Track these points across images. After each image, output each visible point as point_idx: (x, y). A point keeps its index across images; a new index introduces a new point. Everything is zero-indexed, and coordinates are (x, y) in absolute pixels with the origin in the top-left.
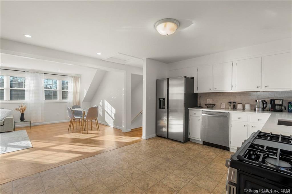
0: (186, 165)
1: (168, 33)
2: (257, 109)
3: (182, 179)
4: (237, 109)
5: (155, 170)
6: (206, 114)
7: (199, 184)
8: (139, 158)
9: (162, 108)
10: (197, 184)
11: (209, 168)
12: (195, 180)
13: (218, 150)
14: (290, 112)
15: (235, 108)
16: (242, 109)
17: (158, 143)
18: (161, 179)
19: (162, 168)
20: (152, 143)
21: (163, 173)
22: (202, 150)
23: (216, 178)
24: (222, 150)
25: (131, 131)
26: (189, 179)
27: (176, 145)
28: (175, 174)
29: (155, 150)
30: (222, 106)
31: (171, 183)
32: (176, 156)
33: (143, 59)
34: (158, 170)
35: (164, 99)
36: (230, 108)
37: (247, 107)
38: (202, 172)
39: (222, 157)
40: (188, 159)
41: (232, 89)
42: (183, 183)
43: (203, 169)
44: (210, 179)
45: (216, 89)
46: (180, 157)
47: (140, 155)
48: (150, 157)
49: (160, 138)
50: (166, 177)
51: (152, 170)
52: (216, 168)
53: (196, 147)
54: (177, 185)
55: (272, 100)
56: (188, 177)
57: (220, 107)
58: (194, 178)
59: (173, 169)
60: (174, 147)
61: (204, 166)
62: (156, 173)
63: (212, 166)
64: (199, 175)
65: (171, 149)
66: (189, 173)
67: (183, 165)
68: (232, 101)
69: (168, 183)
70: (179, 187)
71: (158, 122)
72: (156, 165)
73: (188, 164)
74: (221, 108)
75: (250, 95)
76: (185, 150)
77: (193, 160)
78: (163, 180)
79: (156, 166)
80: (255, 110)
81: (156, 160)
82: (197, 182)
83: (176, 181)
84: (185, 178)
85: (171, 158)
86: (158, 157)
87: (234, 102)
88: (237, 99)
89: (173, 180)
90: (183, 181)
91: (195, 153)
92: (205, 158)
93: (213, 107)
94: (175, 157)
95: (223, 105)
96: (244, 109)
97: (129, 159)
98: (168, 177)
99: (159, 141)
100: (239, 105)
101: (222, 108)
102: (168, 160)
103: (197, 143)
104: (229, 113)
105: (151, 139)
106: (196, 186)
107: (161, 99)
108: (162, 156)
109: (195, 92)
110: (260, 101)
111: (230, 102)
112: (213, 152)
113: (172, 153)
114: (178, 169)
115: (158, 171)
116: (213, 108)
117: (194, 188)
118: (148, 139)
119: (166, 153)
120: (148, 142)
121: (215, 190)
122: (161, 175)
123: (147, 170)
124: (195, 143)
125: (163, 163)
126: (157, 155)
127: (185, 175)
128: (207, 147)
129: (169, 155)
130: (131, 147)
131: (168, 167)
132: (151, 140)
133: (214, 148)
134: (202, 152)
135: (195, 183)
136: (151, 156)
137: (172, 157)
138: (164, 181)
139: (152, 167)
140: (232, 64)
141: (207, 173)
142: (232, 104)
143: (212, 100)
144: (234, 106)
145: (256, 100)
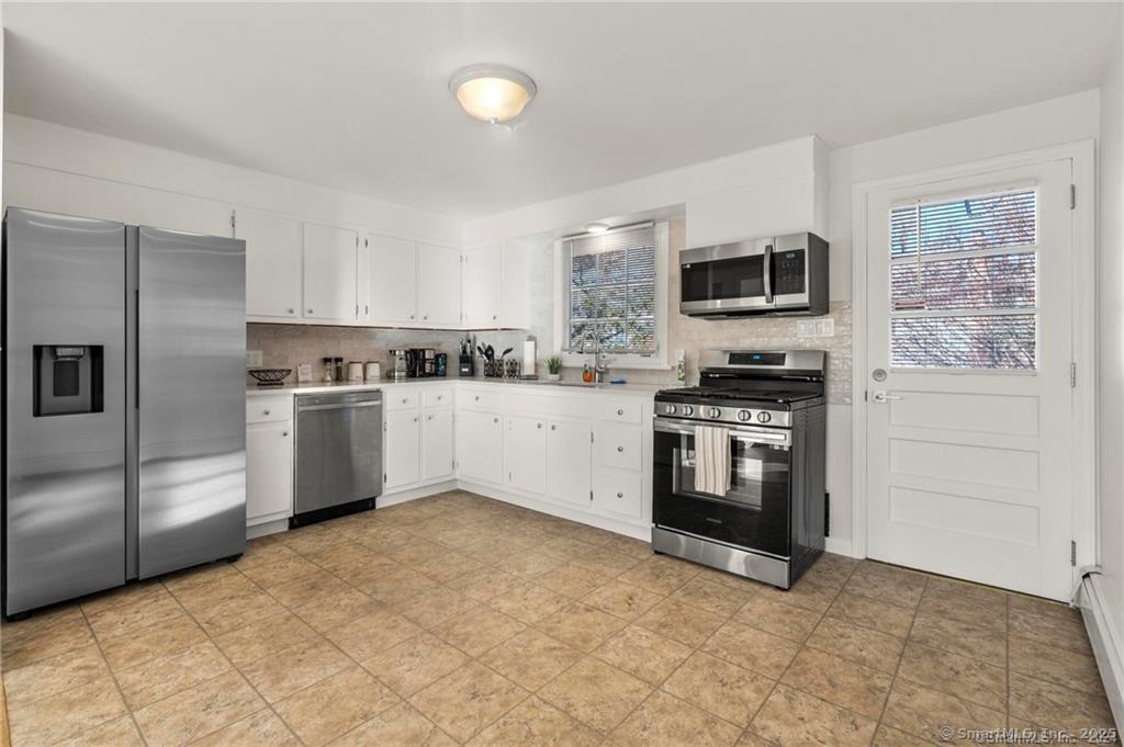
2: (397, 374)
3: (239, 725)
4: (348, 380)
6: (314, 404)
15: (341, 377)
26: (250, 701)
30: (303, 374)
36: (328, 378)
37: (374, 370)
40: (395, 569)
41: (357, 318)
42: (265, 727)
45: (311, 312)
46: (370, 580)
56: (242, 702)
60: (256, 582)
65: (271, 591)
68: (332, 354)
73: (429, 572)
74: (301, 378)
77: (407, 562)
80: (393, 377)
84: (237, 714)
85: (373, 599)
87: (339, 360)
88: (346, 350)
90: (254, 725)
93: (283, 381)
94: (363, 588)
95: (307, 370)
96: (365, 377)
100: (353, 366)
101: (303, 382)
102: (382, 605)
104: (379, 391)
108: (338, 617)
111: (326, 360)
113: (323, 592)
116: (282, 384)
119: (309, 605)
129: (338, 600)
137: (360, 594)
140: (359, 238)
142: (332, 366)
143: (264, 355)
144: (338, 370)
145: (392, 352)
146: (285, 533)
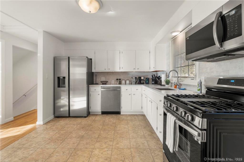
0: (100, 135)
1: (91, 11)
2: (133, 83)
3: (106, 149)
4: (122, 84)
5: (76, 153)
6: (104, 89)
7: (120, 146)
8: (47, 149)
9: (61, 87)
10: (118, 147)
11: (117, 131)
12: (115, 144)
13: (114, 115)
14: (147, 84)
15: (120, 83)
16: (125, 83)
17: (61, 124)
18: (88, 160)
19: (82, 147)
20: (54, 126)
21: (86, 152)
22: (103, 119)
23: (126, 136)
24: (116, 115)
25: (13, 119)
26: (111, 146)
27: (81, 121)
28: (97, 148)
29: (62, 132)
31: (99, 158)
32: (87, 130)
33: (37, 31)
34: (79, 151)
35: (64, 78)
36: (117, 83)
37: (128, 82)
38: (115, 136)
39: (119, 120)
40: (98, 130)
41: (120, 70)
42: (109, 152)
43: (114, 133)
44: (124, 139)
45: (109, 69)
46: (91, 130)
47: (46, 145)
48: (61, 142)
49: (60, 119)
50: (91, 155)
51: (72, 154)
52: (121, 129)
53: (98, 118)
54: (105, 157)
55: (140, 77)
56: (110, 145)
57: (111, 83)
58: (113, 143)
59: (92, 144)
60: (80, 123)
61: (113, 131)
62: (79, 156)
63: (118, 129)
64: (115, 139)
65: (79, 125)
66: (107, 142)
67: (98, 136)
68: (119, 78)
69: (97, 159)
70: (108, 157)
71: (57, 101)
72: (75, 147)
73: (102, 134)
75: (128, 74)
76: (91, 123)
77: (103, 129)
78: (91, 158)
79: (75, 149)
80: (132, 84)
81: (71, 142)
82: (117, 145)
83: (102, 153)
84: (107, 147)
85: (84, 135)
86: (71, 138)
87: (120, 79)
88: (121, 77)
89: (100, 154)
90: (108, 151)
91: (100, 123)
92: (110, 124)
94: (87, 132)
95: (113, 82)
96: (126, 84)
97: (34, 156)
98: (93, 153)
99: (61, 121)
100: (123, 81)
102: (82, 137)
103: (97, 115)
104: (120, 87)
105: (49, 122)
106: (119, 150)
107: (60, 78)
108: (74, 136)
109: (92, 72)
110: (134, 78)
111: (117, 79)
112: (112, 118)
113: (82, 129)
114: (97, 141)
115: (79, 153)
116: (106, 84)
117: (119, 152)
118: (46, 123)
119: (76, 131)
120: (48, 127)
121: (131, 145)
122: (86, 155)
123: (67, 157)
124: (96, 115)
125: (80, 142)
126: (68, 137)
127: (106, 145)
128: (106, 115)
129: (80, 132)
130: (27, 140)
131: (87, 144)
132: (51, 124)
133: (111, 115)
134: (105, 120)
135: (117, 148)
136: (61, 140)
137: (84, 133)
138: (92, 160)
139: (71, 152)
140: (120, 52)
141: (118, 135)
142: (119, 81)
143: (105, 78)
144: (120, 82)
145: (132, 78)
146: (100, 115)
